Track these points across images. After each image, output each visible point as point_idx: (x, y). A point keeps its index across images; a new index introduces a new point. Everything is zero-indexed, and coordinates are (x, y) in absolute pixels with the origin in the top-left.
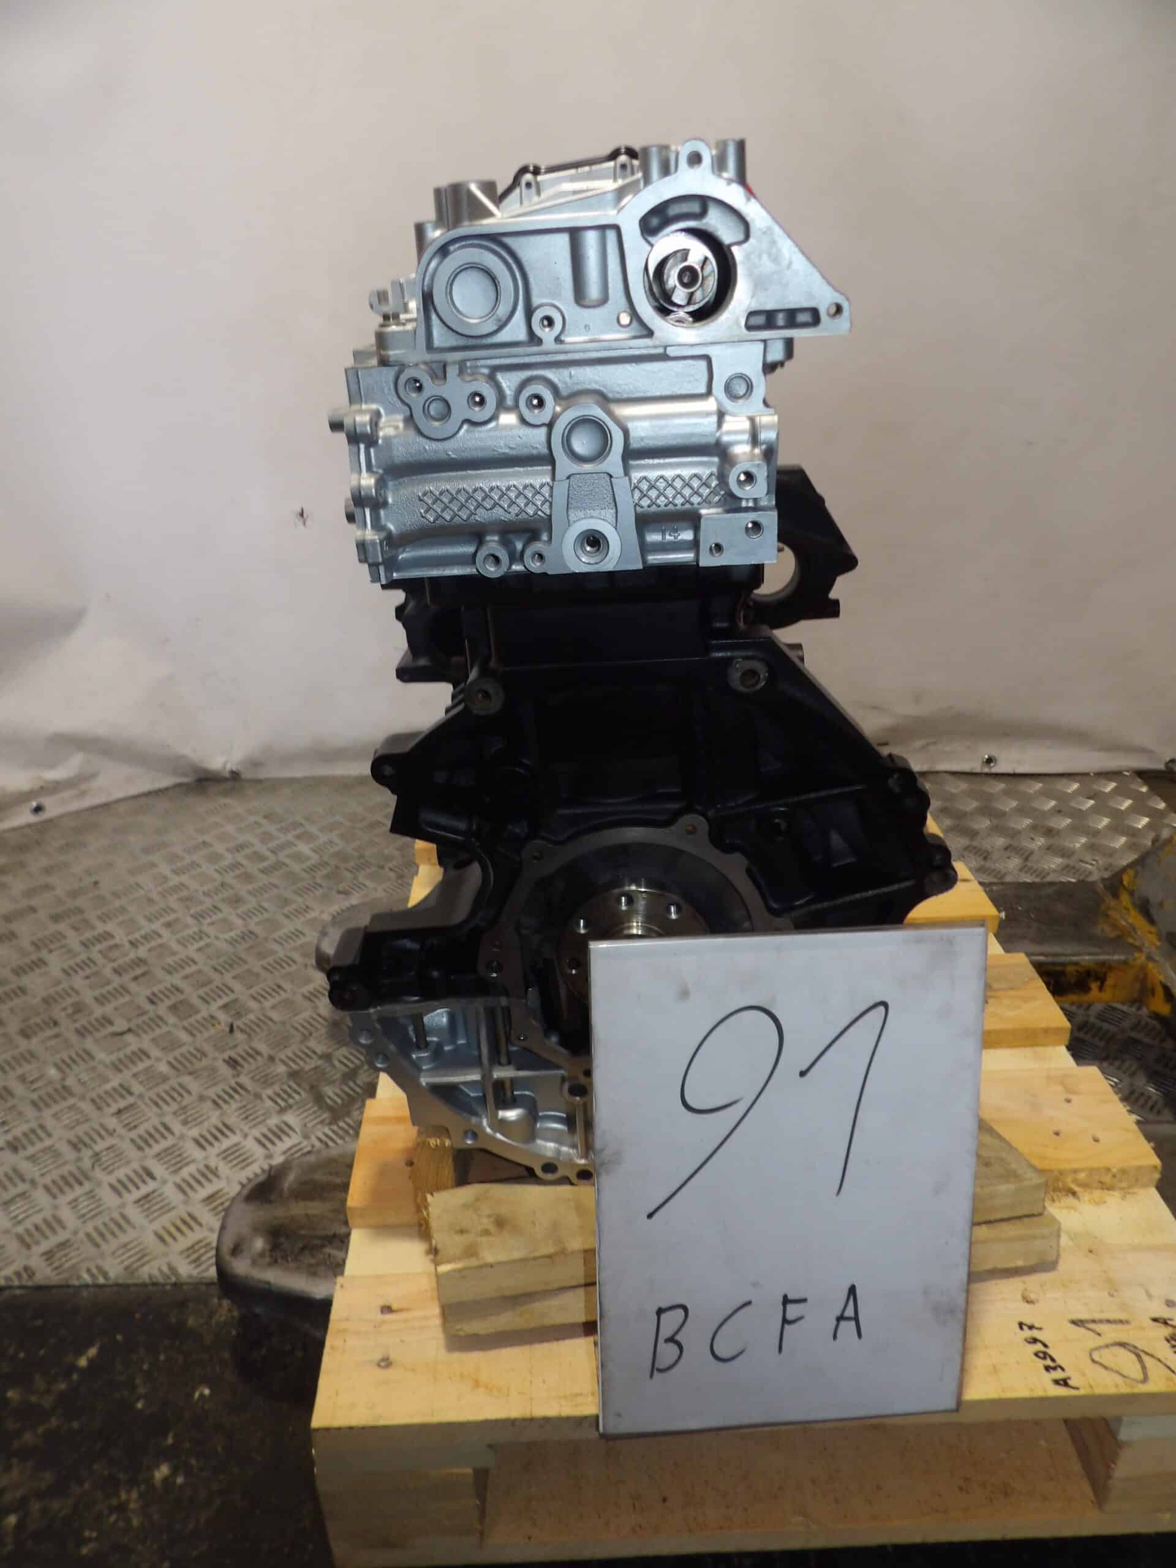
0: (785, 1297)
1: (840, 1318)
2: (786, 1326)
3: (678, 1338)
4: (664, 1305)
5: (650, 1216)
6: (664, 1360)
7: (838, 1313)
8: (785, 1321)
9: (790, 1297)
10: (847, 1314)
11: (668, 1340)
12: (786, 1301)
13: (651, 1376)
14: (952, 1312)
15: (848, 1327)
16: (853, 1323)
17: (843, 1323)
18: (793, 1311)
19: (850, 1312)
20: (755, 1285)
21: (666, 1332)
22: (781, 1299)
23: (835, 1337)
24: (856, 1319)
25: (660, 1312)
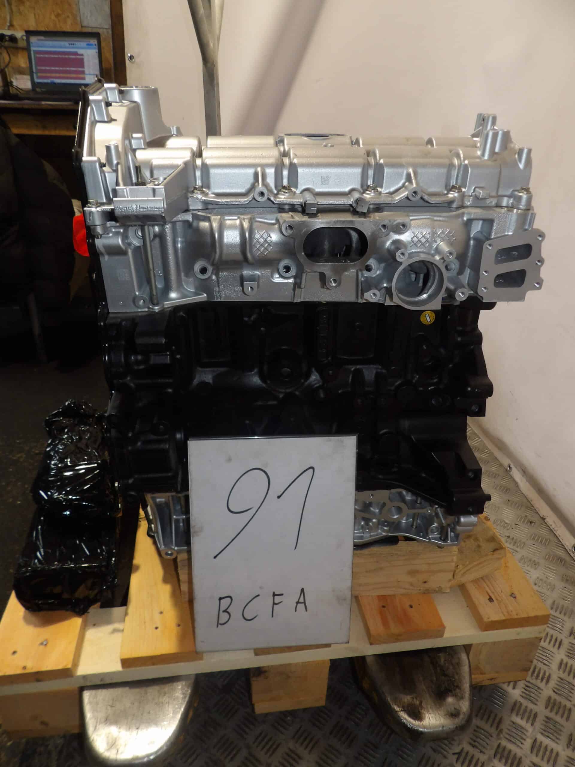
0: (274, 593)
1: (298, 602)
2: (275, 606)
3: (228, 610)
4: (222, 597)
5: (215, 557)
6: (222, 620)
7: (297, 600)
8: (274, 604)
9: (276, 593)
10: (300, 601)
11: (224, 611)
12: (274, 595)
13: (217, 627)
14: (345, 600)
15: (301, 606)
16: (303, 604)
17: (299, 605)
18: (277, 599)
19: (302, 600)
20: (261, 588)
21: (223, 608)
22: (272, 594)
23: (296, 611)
24: (304, 602)
25: (220, 599)
